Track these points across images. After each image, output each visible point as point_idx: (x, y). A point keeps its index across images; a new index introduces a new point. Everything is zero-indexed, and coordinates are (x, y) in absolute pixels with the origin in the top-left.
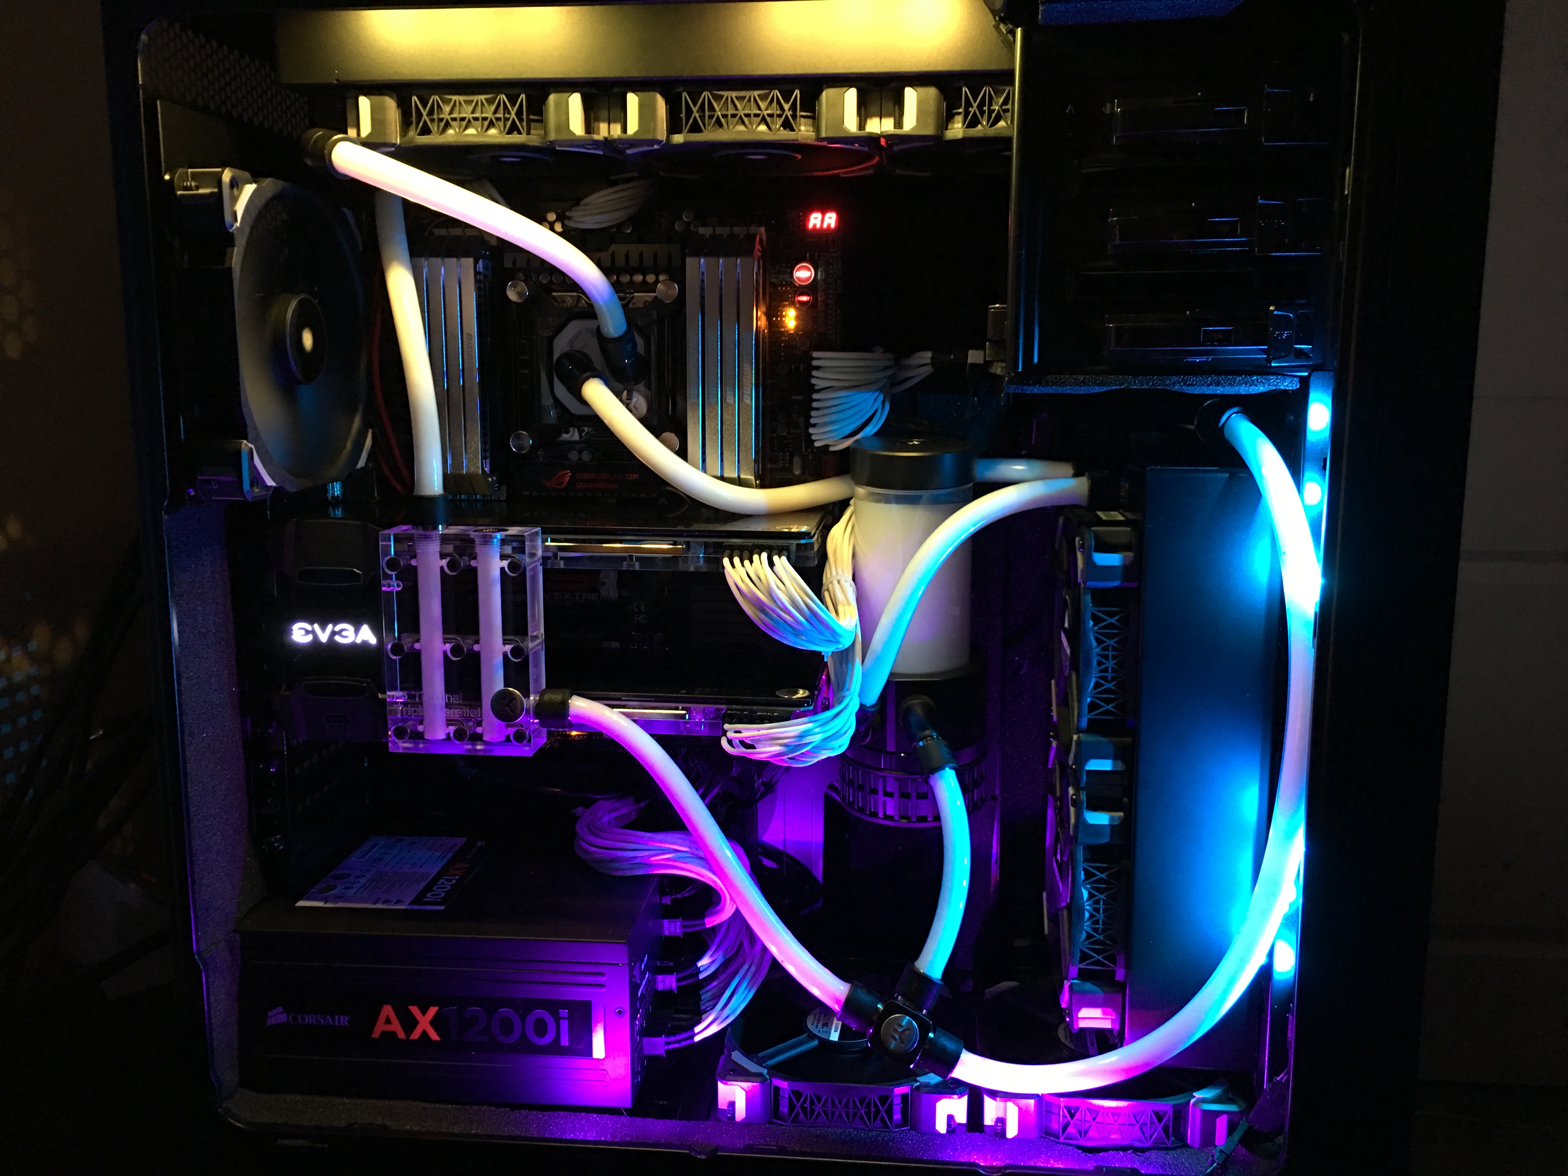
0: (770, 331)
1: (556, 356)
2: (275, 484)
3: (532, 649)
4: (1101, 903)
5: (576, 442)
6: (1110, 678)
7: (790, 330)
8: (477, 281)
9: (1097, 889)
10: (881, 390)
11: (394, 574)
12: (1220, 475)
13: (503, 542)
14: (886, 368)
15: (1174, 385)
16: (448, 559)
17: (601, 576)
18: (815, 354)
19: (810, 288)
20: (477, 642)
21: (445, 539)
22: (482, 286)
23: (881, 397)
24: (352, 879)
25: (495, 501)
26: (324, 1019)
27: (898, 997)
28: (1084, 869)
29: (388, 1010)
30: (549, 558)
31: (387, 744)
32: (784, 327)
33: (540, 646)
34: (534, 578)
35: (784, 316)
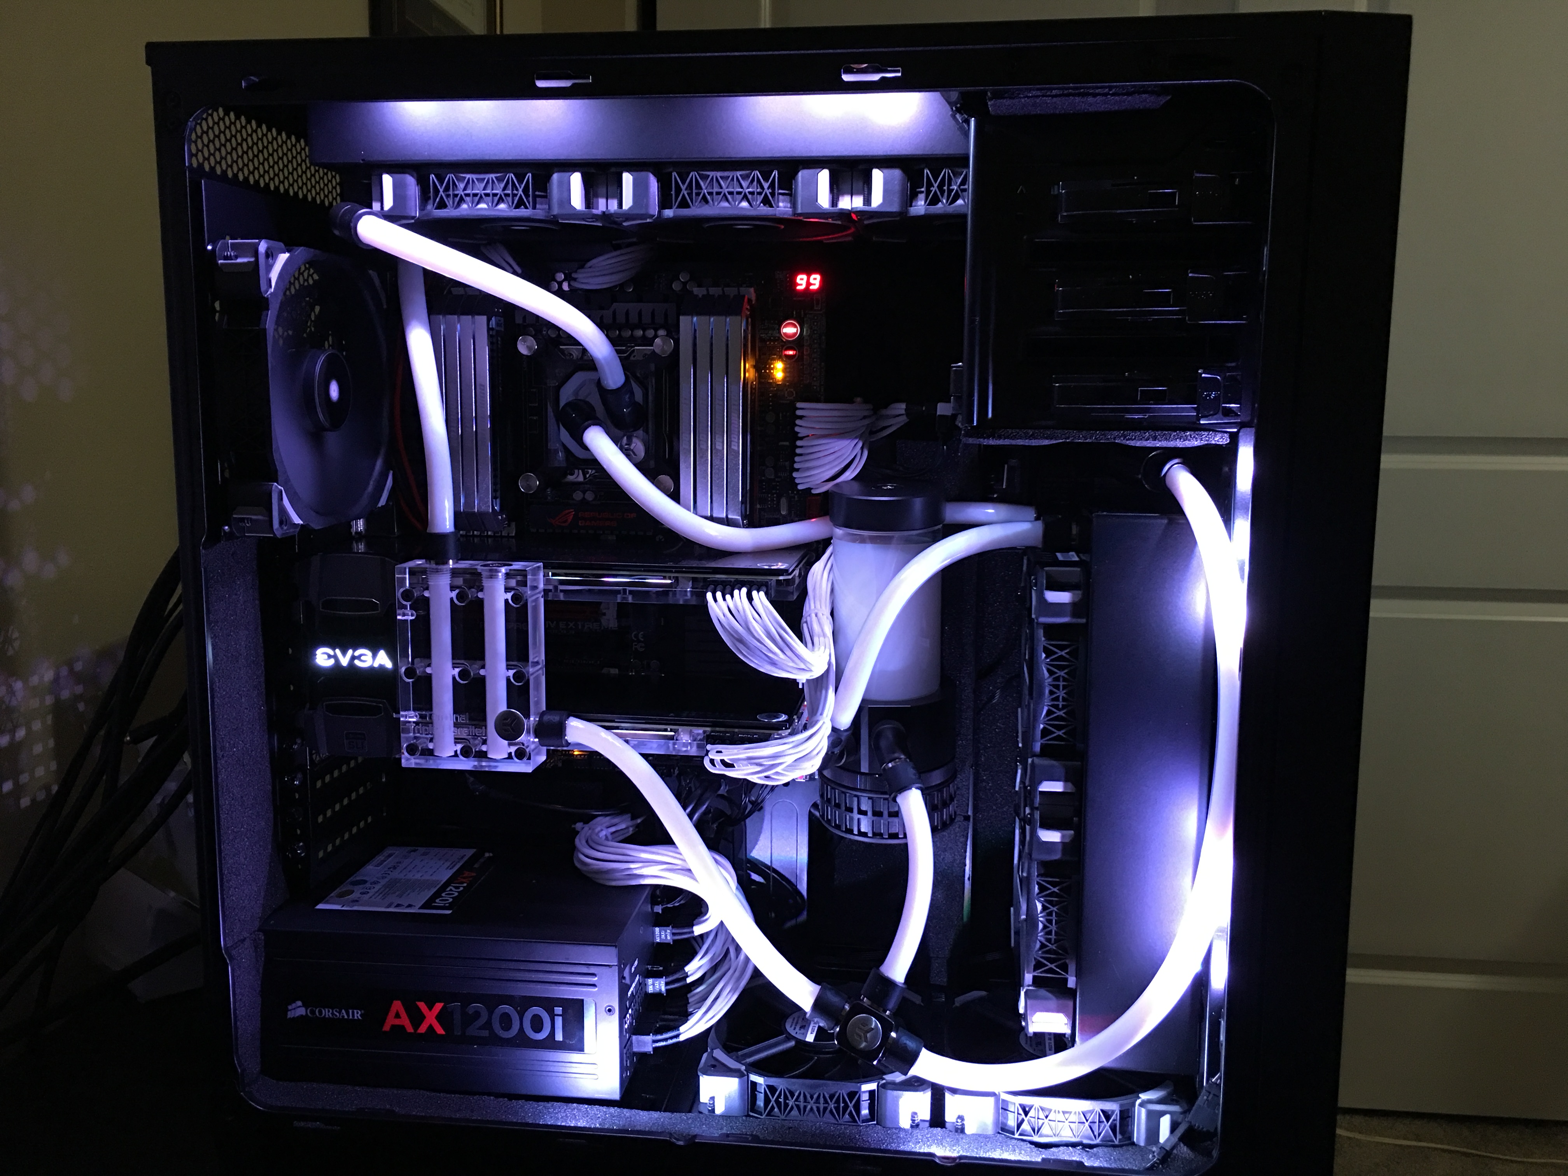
0: (760, 383)
1: (562, 404)
2: (301, 522)
3: (532, 674)
4: (1054, 914)
5: (580, 483)
6: (1061, 706)
7: (779, 381)
8: (490, 336)
9: (1050, 902)
10: (860, 437)
11: (408, 604)
12: (1159, 521)
13: (508, 575)
14: (865, 417)
15: (1115, 439)
16: (457, 591)
17: (602, 607)
18: (799, 405)
19: (797, 343)
20: (483, 667)
21: (454, 573)
22: (494, 340)
23: (860, 444)
24: (368, 885)
25: (505, 537)
26: (340, 1013)
27: (863, 998)
28: (1038, 883)
29: (397, 1005)
30: (550, 590)
31: (400, 759)
32: (773, 379)
33: (540, 672)
34: (536, 609)
35: (773, 369)
